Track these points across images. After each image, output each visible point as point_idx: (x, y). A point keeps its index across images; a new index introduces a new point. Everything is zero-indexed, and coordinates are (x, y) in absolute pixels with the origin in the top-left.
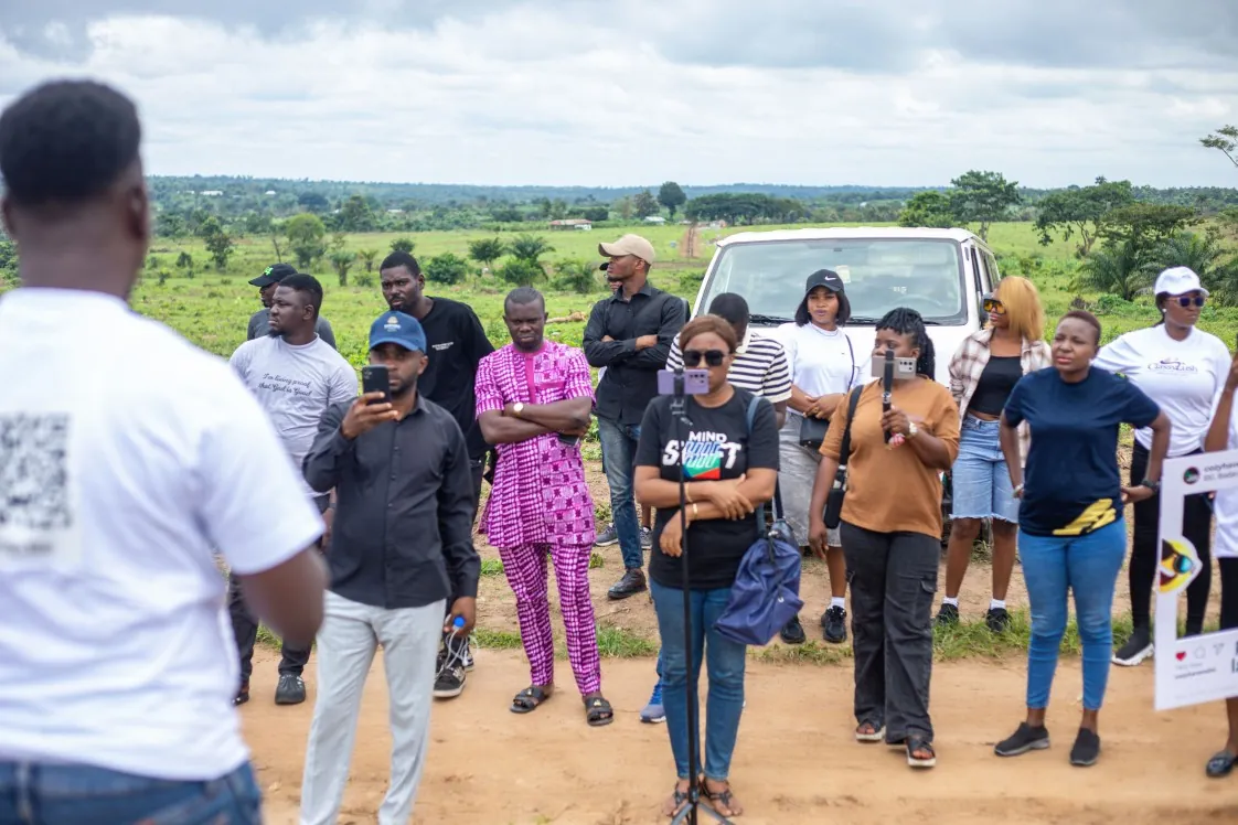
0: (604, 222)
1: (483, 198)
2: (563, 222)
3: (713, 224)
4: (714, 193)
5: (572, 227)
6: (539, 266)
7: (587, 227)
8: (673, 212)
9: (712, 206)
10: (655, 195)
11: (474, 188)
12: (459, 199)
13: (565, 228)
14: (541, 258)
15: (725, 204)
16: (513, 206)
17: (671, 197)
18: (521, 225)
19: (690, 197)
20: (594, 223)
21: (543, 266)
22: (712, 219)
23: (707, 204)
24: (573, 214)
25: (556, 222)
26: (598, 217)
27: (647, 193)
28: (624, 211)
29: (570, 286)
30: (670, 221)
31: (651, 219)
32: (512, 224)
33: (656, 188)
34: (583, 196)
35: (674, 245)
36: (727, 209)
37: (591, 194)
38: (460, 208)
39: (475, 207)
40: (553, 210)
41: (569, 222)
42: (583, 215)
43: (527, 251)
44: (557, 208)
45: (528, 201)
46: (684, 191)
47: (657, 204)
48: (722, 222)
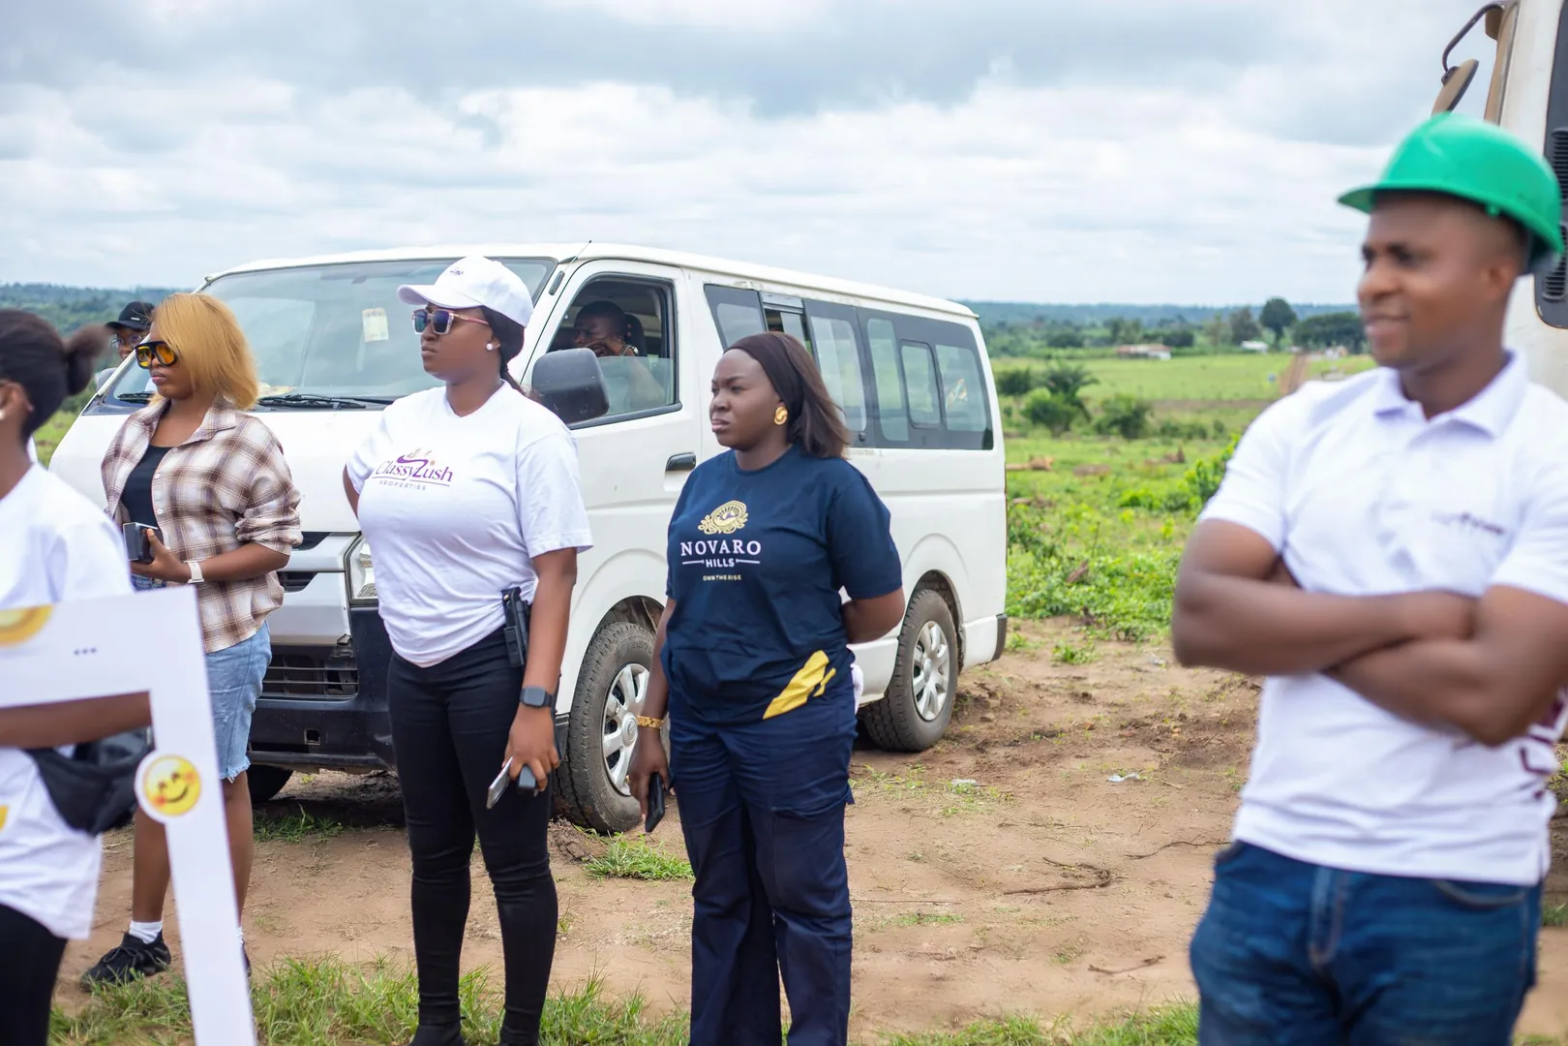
0: (1187, 350)
1: (1040, 319)
2: (1133, 349)
3: (1330, 352)
4: (1332, 312)
5: (1145, 356)
6: (1080, 404)
7: (1165, 355)
8: (1279, 334)
9: (1328, 328)
10: (1256, 317)
11: (1033, 307)
12: (1011, 320)
13: (1136, 356)
14: (1082, 392)
15: (1347, 326)
16: (1078, 329)
17: (1277, 316)
18: (1080, 352)
19: (1301, 317)
20: (1174, 350)
21: (1085, 403)
22: (1329, 345)
23: (1323, 325)
24: (1149, 339)
25: (1125, 348)
26: (1180, 341)
27: (1246, 312)
28: (1213, 333)
29: (1115, 429)
30: (1275, 348)
31: (1249, 345)
32: (1069, 351)
33: (1256, 308)
34: (1169, 317)
35: (1272, 379)
36: (1348, 332)
37: (1179, 314)
38: (1011, 331)
39: (1031, 331)
40: (1122, 333)
41: (1142, 348)
42: (1161, 339)
43: (1064, 384)
44: (1128, 331)
45: (1099, 323)
46: (1294, 310)
47: (1259, 326)
48: (1341, 349)
